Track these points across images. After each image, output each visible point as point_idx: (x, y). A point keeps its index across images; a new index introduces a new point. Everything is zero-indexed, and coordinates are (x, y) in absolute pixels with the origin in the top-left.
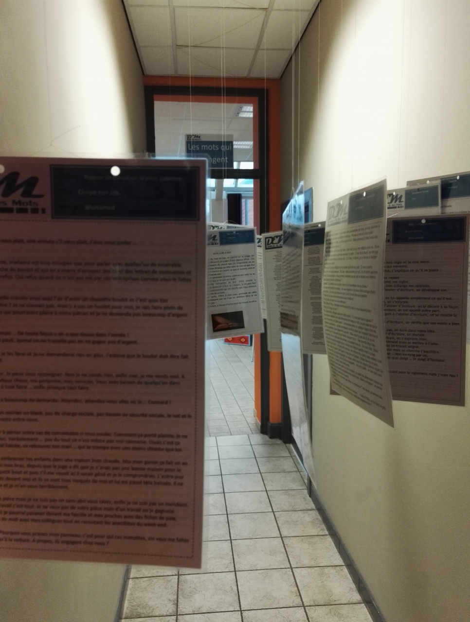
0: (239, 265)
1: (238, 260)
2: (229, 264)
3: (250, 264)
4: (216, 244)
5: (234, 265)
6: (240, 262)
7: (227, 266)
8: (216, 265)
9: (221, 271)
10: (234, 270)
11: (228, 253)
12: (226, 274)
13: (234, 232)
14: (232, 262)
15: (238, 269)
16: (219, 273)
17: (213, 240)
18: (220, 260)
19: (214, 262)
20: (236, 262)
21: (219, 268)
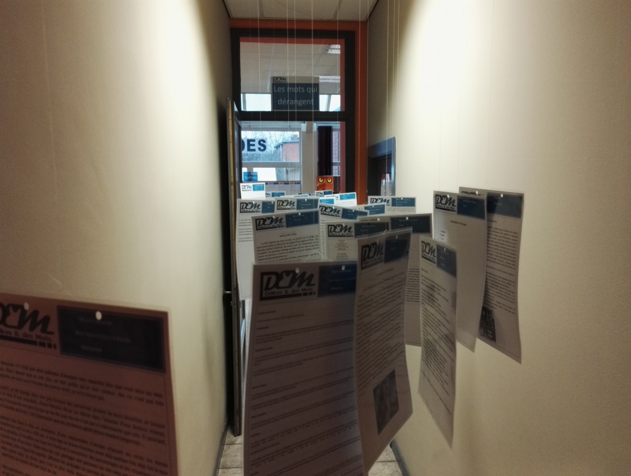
0: (304, 246)
1: (303, 241)
2: (295, 245)
3: (314, 244)
4: (282, 226)
5: (300, 246)
6: (304, 242)
7: (293, 247)
8: (282, 247)
9: (287, 253)
10: (299, 251)
11: (294, 234)
12: (291, 255)
13: (300, 214)
14: (297, 243)
15: (303, 250)
16: (285, 254)
17: (280, 223)
18: (286, 242)
19: (281, 244)
20: (301, 243)
21: (285, 250)
